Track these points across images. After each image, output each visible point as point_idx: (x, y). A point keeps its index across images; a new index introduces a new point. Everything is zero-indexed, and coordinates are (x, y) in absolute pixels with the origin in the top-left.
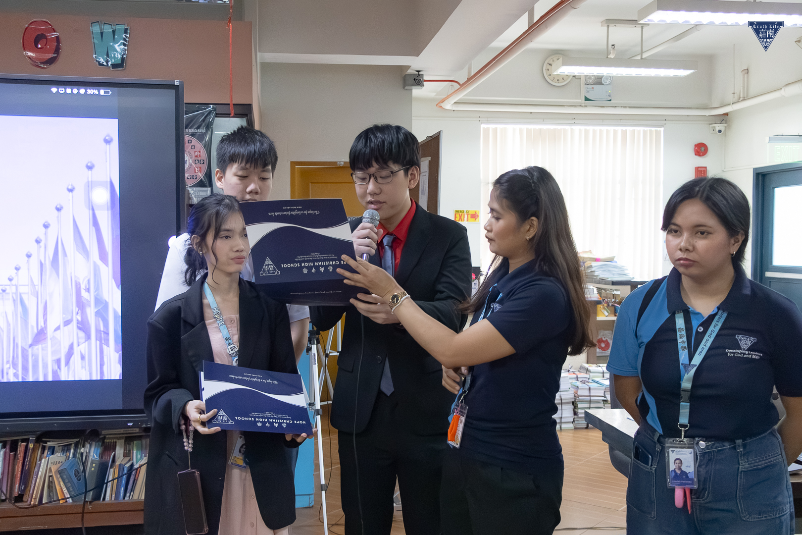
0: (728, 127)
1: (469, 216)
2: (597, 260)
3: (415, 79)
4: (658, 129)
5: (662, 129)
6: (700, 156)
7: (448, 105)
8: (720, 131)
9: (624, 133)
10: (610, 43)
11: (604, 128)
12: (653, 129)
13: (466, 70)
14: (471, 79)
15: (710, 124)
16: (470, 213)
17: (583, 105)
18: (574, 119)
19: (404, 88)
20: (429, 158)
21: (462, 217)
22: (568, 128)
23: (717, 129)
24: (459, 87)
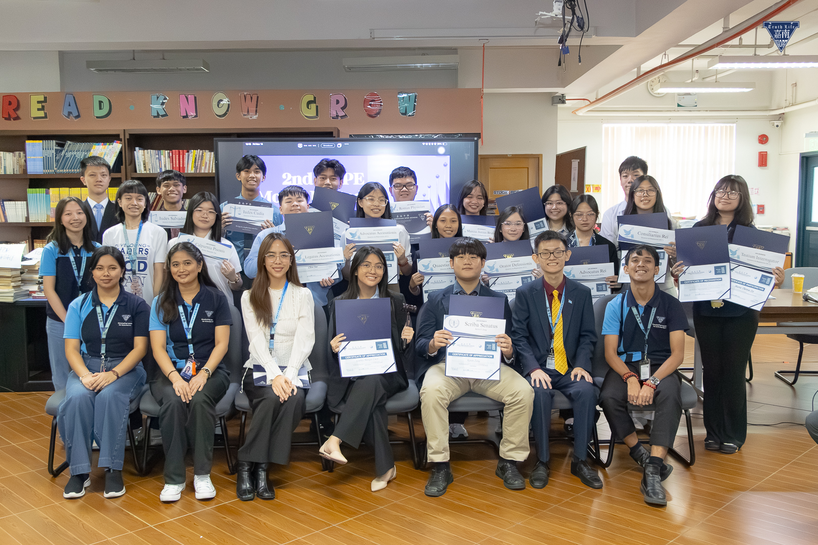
0: (784, 123)
1: (594, 188)
2: (684, 218)
3: (560, 99)
4: (732, 125)
5: (735, 125)
6: (762, 144)
7: (581, 113)
8: (777, 126)
9: (706, 129)
10: (695, 69)
11: (692, 125)
12: (728, 125)
13: (595, 93)
14: (598, 100)
15: (770, 121)
16: (595, 186)
17: (676, 110)
18: (670, 119)
19: (552, 105)
20: (579, 160)
21: (589, 189)
22: (665, 125)
23: (776, 124)
24: (589, 103)
